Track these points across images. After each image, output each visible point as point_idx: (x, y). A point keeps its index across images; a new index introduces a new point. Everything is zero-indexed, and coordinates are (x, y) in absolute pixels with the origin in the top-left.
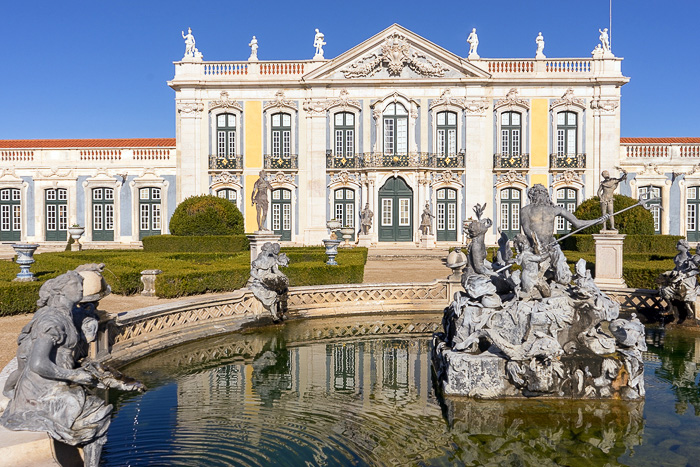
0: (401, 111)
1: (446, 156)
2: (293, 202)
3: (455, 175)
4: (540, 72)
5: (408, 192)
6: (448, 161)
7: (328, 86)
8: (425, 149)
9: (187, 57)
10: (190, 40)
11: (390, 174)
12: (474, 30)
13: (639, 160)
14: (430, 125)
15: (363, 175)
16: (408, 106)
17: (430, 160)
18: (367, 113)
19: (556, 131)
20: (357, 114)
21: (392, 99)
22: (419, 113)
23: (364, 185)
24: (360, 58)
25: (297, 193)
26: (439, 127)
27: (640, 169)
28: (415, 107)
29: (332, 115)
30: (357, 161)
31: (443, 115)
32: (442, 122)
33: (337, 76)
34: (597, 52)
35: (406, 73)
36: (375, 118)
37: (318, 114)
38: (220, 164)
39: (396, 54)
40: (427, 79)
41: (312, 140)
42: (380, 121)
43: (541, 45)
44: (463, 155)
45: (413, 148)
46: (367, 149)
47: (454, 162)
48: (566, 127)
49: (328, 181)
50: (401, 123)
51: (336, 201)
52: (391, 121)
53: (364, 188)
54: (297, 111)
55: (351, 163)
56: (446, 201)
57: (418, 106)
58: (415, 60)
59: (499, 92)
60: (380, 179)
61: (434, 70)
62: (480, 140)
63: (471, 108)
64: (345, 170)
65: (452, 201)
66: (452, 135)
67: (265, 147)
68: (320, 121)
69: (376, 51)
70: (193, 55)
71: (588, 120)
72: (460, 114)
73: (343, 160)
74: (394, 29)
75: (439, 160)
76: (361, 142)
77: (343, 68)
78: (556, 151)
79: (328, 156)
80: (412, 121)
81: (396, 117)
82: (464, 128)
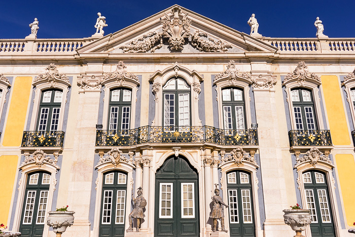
0: (182, 86)
1: (235, 133)
2: (52, 188)
3: (247, 155)
5: (192, 175)
6: (238, 139)
7: (106, 61)
11: (170, 153)
12: (254, 15)
14: (215, 100)
15: (138, 154)
16: (190, 80)
18: (146, 88)
20: (135, 89)
21: (172, 73)
22: (203, 88)
23: (138, 166)
24: (141, 36)
25: (58, 176)
26: (225, 103)
28: (197, 81)
29: (107, 90)
30: (132, 139)
31: (228, 91)
32: (227, 98)
33: (116, 52)
35: (187, 49)
36: (154, 93)
37: (92, 89)
39: (177, 28)
40: (208, 55)
42: (159, 95)
43: (321, 27)
44: (255, 132)
45: (197, 122)
46: (143, 123)
49: (96, 162)
50: (183, 100)
51: (105, 187)
52: (172, 97)
53: (139, 169)
54: (70, 87)
56: (239, 186)
57: (201, 81)
58: (200, 39)
59: (286, 69)
60: (158, 158)
61: (216, 46)
63: (259, 83)
64: (117, 148)
65: (245, 186)
66: (239, 112)
67: (29, 124)
69: (157, 30)
72: (247, 89)
73: (115, 137)
75: (227, 138)
76: (138, 118)
77: (123, 45)
80: (195, 94)
81: (177, 92)
82: (253, 104)
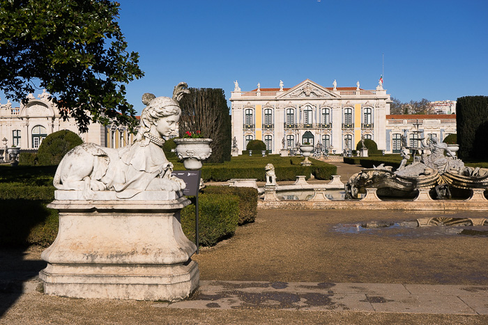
0: (310, 109)
1: (326, 124)
2: (272, 140)
3: (328, 131)
4: (358, 95)
5: (312, 137)
6: (326, 126)
7: (285, 100)
8: (318, 122)
9: (236, 90)
10: (236, 84)
11: (306, 130)
12: (335, 80)
13: (393, 125)
14: (320, 113)
15: (297, 131)
16: (312, 107)
17: (320, 125)
18: (298, 109)
19: (364, 115)
20: (295, 110)
21: (307, 105)
22: (316, 109)
23: (297, 134)
24: (296, 91)
25: (274, 137)
26: (323, 114)
27: (393, 128)
28: (314, 107)
29: (286, 110)
30: (295, 126)
31: (324, 110)
32: (324, 112)
33: (288, 97)
34: (378, 88)
35: (312, 95)
37: (281, 110)
38: (247, 127)
39: (308, 89)
40: (319, 98)
41: (279, 119)
42: (302, 112)
43: (358, 86)
44: (331, 124)
45: (314, 121)
46: (298, 122)
47: (328, 126)
48: (367, 114)
49: (285, 133)
50: (310, 113)
52: (306, 112)
54: (274, 109)
55: (293, 126)
56: (326, 139)
57: (316, 107)
58: (315, 91)
59: (344, 102)
60: (303, 132)
61: (321, 95)
62: (337, 119)
63: (334, 107)
64: (291, 129)
66: (327, 117)
67: (263, 121)
68: (282, 112)
69: (301, 88)
70: (238, 89)
71: (375, 112)
72: (330, 109)
73: (290, 125)
74: (307, 81)
75: (323, 125)
76: (296, 119)
77: (290, 94)
78: (363, 122)
79: (285, 124)
80: (314, 112)
81: (308, 111)
82: (332, 114)
